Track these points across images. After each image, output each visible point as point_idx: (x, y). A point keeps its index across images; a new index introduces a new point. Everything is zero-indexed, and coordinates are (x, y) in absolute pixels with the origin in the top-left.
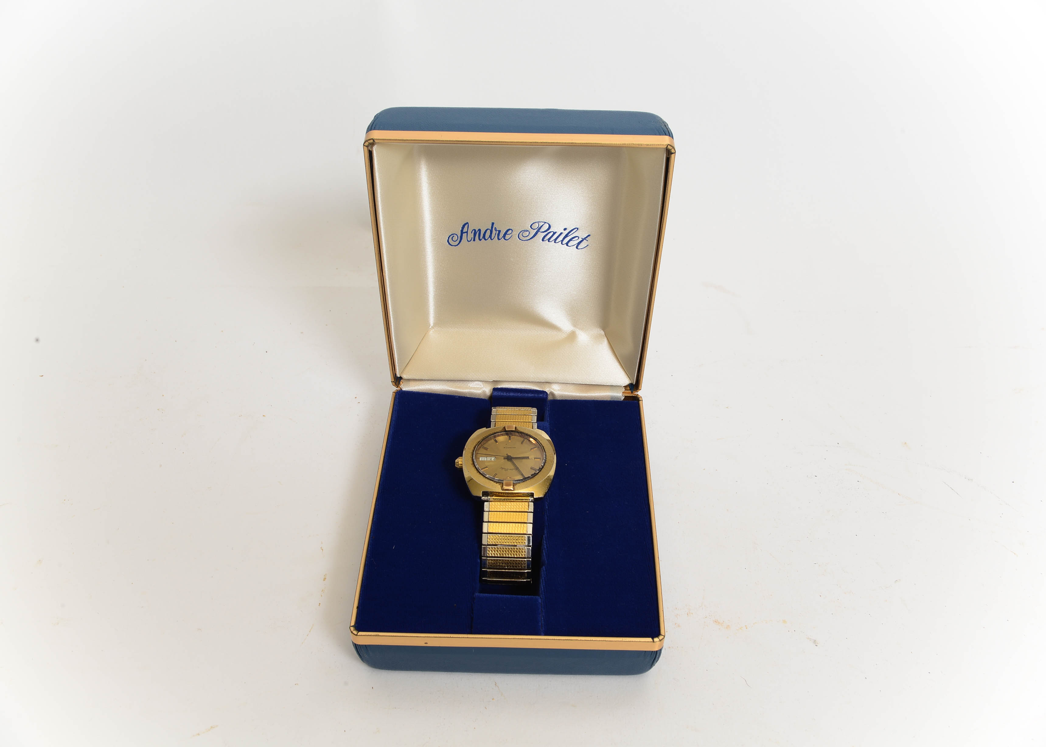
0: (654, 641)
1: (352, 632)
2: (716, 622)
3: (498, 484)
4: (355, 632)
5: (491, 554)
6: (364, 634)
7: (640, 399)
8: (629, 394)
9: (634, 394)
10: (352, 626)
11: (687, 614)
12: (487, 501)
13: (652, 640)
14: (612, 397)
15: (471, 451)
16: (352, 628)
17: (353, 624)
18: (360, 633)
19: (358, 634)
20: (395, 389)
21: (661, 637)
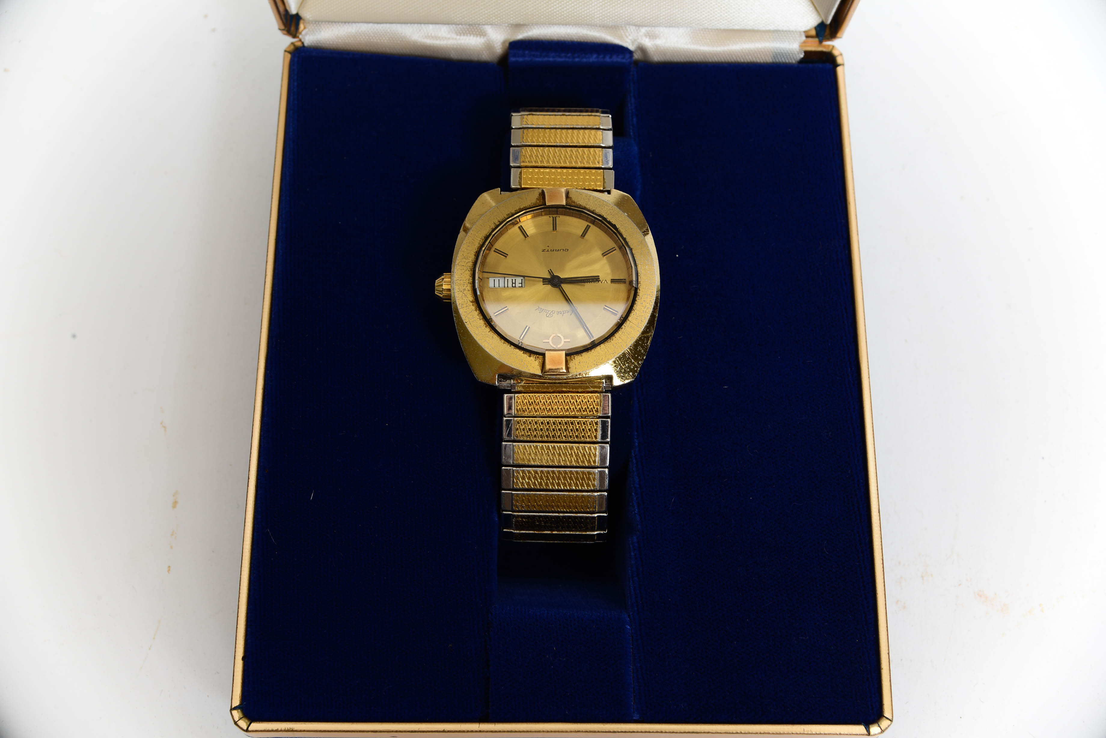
0: (869, 734)
1: (236, 723)
2: (981, 596)
3: (532, 358)
4: (243, 724)
5: (522, 484)
6: (263, 729)
7: (839, 60)
8: (814, 46)
9: (825, 46)
10: (235, 708)
11: (922, 577)
12: (509, 392)
13: (865, 732)
14: (776, 54)
15: (470, 264)
16: (237, 714)
17: (237, 702)
18: (255, 726)
19: (250, 729)
20: (287, 41)
21: (884, 723)
